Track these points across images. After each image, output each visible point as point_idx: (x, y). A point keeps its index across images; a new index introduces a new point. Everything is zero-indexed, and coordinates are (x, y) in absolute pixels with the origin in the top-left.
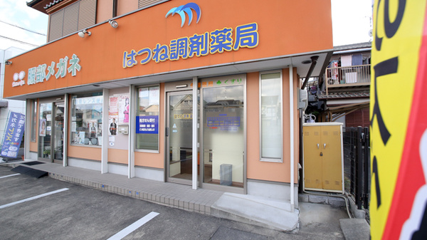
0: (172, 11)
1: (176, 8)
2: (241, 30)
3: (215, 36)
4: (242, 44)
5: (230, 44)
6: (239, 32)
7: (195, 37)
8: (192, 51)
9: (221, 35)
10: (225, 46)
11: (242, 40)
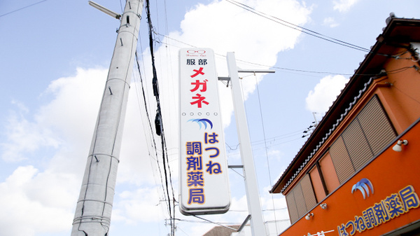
0: (354, 187)
1: (355, 185)
2: (403, 193)
3: (388, 203)
4: (409, 206)
5: (400, 207)
6: (402, 196)
7: (377, 206)
8: (379, 218)
9: (392, 201)
10: (397, 210)
11: (407, 202)
